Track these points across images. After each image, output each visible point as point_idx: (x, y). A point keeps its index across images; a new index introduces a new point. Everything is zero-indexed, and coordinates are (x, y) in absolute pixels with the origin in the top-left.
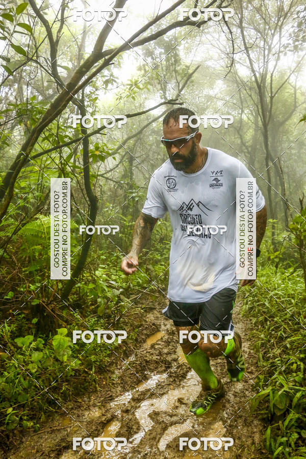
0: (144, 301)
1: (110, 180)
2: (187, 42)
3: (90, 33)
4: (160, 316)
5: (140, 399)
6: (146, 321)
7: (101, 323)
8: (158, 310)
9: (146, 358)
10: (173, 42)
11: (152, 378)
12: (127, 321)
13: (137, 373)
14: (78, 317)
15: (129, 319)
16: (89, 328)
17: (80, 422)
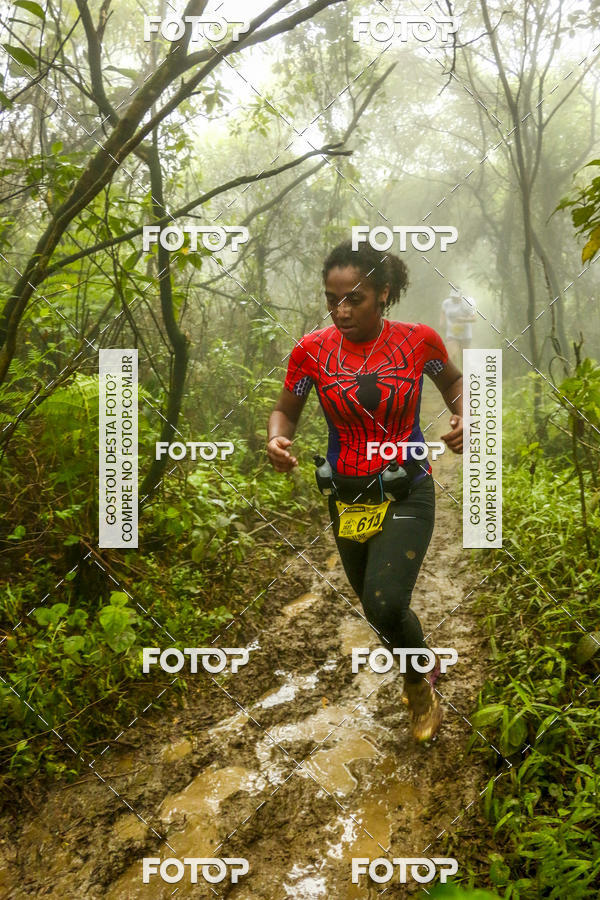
1: (221, 294)
4: (310, 562)
5: (263, 723)
6: (283, 573)
7: (198, 578)
8: (308, 552)
9: (279, 646)
10: (344, 13)
11: (288, 682)
12: (245, 574)
13: (259, 675)
14: (154, 566)
15: (251, 569)
16: (175, 587)
17: (152, 764)
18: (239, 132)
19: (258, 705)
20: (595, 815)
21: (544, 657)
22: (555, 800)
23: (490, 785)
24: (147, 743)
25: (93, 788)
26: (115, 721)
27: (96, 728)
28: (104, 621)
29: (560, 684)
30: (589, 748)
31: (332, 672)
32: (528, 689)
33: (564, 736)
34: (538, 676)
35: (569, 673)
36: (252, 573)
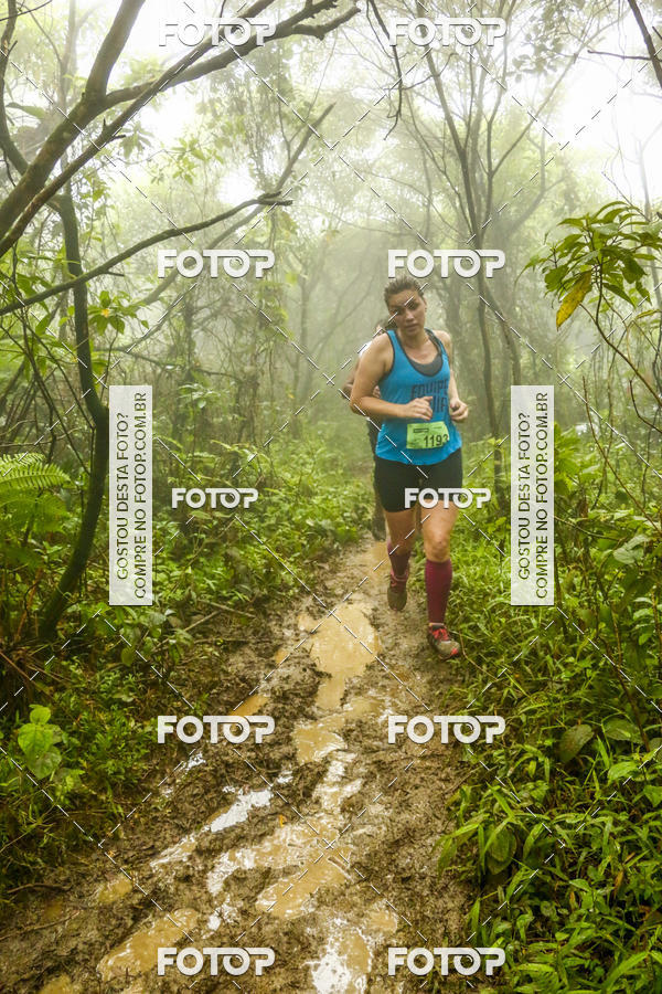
0: (222, 629)
1: (144, 358)
2: (306, 50)
3: (86, 25)
4: (256, 659)
5: (213, 850)
6: (226, 673)
7: (130, 683)
8: (254, 647)
9: (226, 758)
10: (275, 50)
11: (239, 800)
12: (184, 677)
13: (206, 793)
14: (79, 672)
15: (189, 670)
16: (104, 695)
17: (85, 909)
18: (161, 179)
19: (206, 828)
20: (595, 935)
21: (525, 757)
22: (548, 919)
23: (477, 907)
24: (78, 884)
25: (15, 946)
26: (39, 860)
27: (18, 871)
28: (22, 743)
29: (544, 787)
30: (582, 859)
31: (289, 786)
32: (510, 793)
33: (554, 846)
34: (520, 778)
35: (553, 772)
36: (191, 674)
